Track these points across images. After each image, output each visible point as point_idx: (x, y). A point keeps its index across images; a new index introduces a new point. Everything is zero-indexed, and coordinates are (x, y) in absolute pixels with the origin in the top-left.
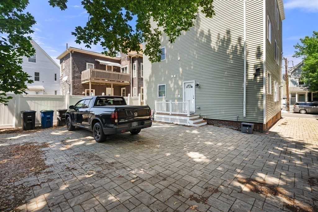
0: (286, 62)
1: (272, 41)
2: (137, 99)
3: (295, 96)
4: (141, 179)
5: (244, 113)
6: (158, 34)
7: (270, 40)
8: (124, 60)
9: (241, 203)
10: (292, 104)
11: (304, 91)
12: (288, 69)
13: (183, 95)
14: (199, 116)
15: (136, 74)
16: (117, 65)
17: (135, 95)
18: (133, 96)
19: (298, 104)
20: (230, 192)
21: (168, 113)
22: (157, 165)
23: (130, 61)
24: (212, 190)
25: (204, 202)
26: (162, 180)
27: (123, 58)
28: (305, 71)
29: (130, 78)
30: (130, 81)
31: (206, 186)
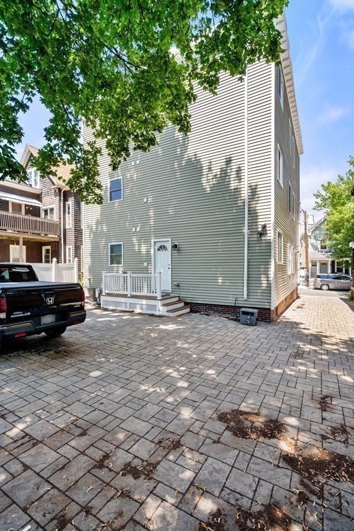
0: (305, 216)
1: (284, 183)
2: (72, 268)
3: (316, 266)
4: (34, 439)
5: (245, 292)
6: (96, 152)
7: (281, 182)
8: (47, 194)
9: (214, 465)
10: (312, 276)
11: (327, 259)
12: (308, 226)
13: (153, 262)
14: (177, 299)
15: (71, 222)
16: (34, 202)
17: (70, 260)
18: (65, 262)
19: (319, 277)
20: (200, 444)
21: (125, 293)
22: (78, 402)
23: (60, 197)
24: (169, 443)
25: (149, 475)
26: (78, 436)
27: (45, 190)
28: (327, 230)
29: (60, 229)
30: (60, 234)
31: (161, 438)
